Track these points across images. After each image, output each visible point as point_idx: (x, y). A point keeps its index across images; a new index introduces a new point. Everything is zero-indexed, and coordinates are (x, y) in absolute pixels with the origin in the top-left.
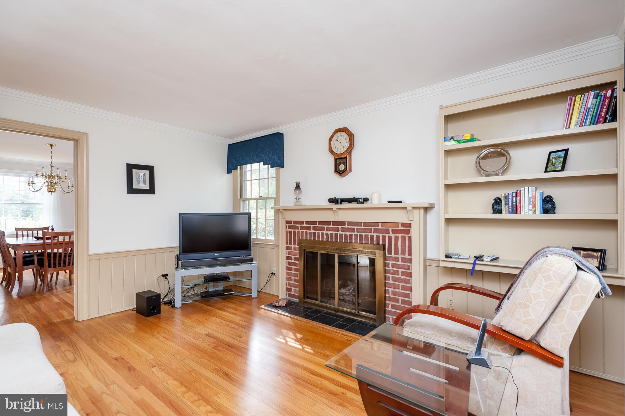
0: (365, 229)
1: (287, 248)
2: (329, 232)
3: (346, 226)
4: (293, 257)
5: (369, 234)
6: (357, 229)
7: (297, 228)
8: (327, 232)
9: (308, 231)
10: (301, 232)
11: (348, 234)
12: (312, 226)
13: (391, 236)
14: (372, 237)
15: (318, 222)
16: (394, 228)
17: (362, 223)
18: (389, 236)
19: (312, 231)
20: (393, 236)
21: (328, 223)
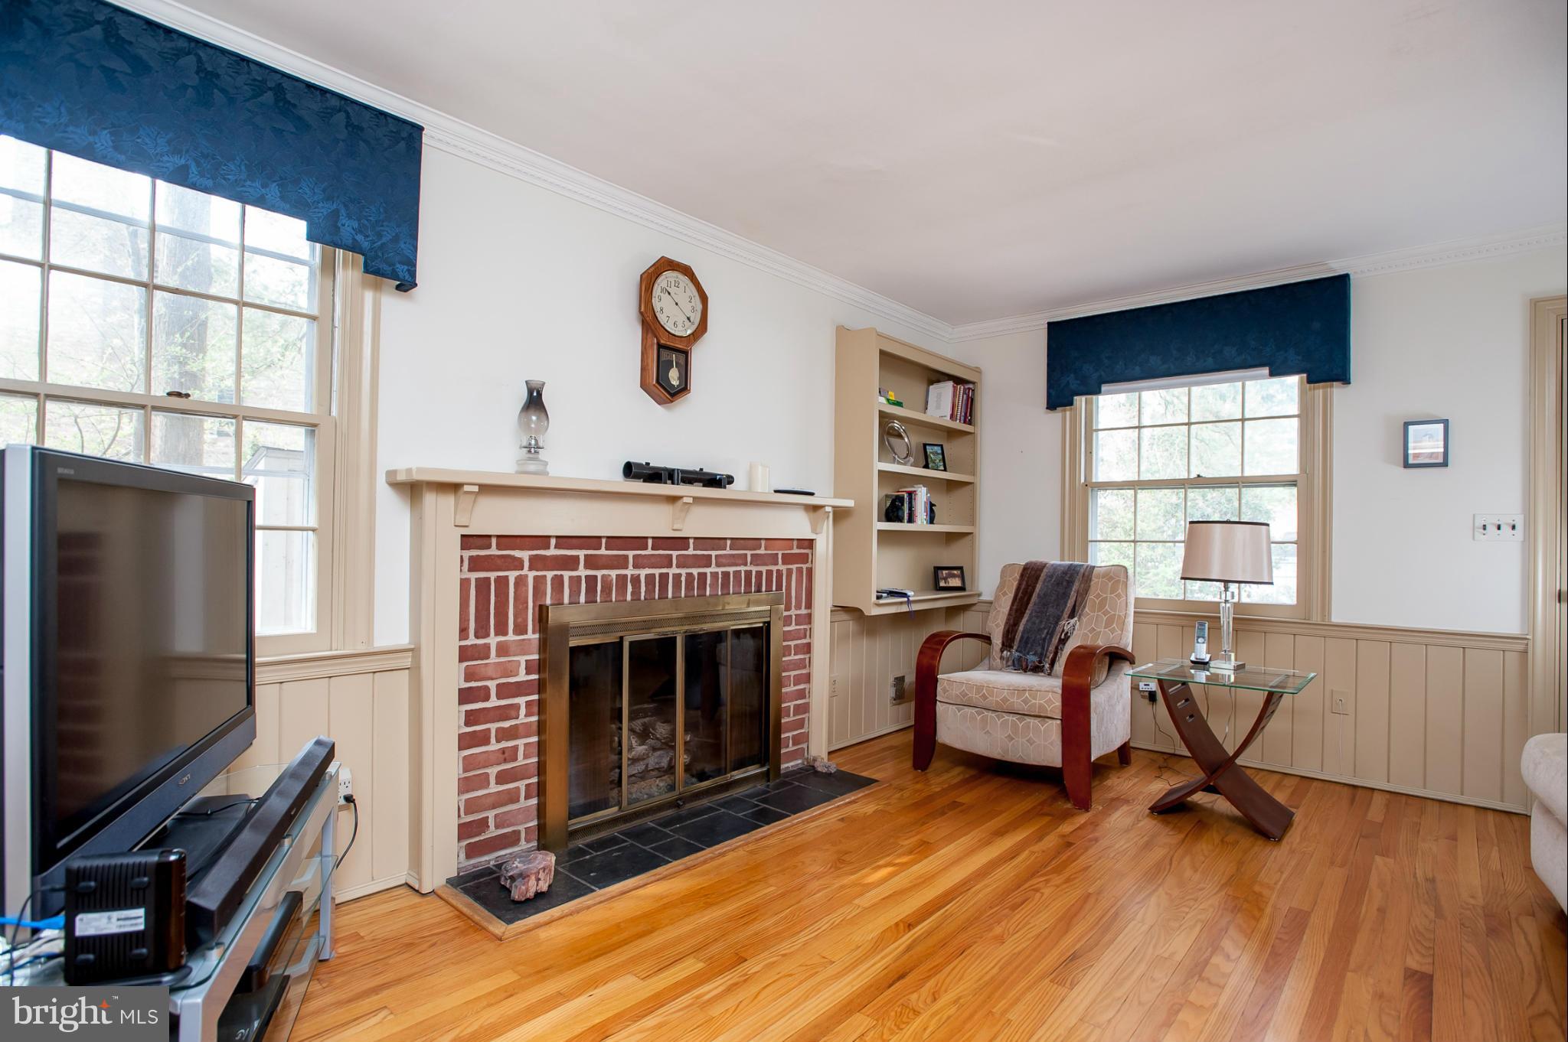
0: (733, 556)
1: (465, 654)
2: (643, 573)
3: (691, 551)
4: (492, 685)
5: (743, 568)
6: (716, 556)
7: (518, 564)
8: (636, 572)
9: (567, 575)
10: (536, 578)
11: (695, 571)
12: (581, 554)
13: (781, 569)
14: (748, 574)
15: (604, 541)
16: (786, 552)
17: (729, 542)
18: (778, 571)
19: (582, 572)
20: (783, 568)
21: (639, 542)
